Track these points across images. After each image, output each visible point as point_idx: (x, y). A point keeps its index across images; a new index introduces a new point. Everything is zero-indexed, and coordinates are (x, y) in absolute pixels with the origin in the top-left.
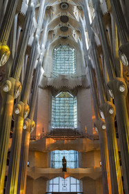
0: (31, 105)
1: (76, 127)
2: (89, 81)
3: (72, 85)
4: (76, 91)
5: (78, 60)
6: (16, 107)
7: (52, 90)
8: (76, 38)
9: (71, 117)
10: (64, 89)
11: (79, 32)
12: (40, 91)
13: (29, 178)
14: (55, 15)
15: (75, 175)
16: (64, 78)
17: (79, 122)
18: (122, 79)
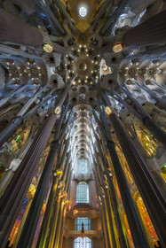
0: (66, 182)
1: (88, 202)
2: (93, 177)
3: (86, 179)
4: (88, 181)
5: (88, 166)
6: (59, 184)
7: (77, 181)
8: (87, 156)
9: (86, 196)
10: (83, 180)
11: (89, 146)
12: (72, 182)
13: (64, 238)
14: (79, 139)
15: (89, 236)
16: (82, 176)
17: (90, 199)
18: (110, 169)
